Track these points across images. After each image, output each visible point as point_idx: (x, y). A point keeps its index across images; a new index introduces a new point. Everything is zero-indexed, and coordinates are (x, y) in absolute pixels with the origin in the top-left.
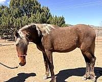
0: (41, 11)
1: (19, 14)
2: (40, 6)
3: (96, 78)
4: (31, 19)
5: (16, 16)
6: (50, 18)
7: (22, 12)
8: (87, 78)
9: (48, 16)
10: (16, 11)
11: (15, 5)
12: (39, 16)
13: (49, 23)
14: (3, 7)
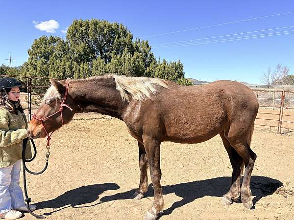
0: (133, 50)
1: (86, 56)
2: (131, 38)
3: (255, 201)
4: (111, 66)
5: (80, 60)
6: (152, 64)
7: (93, 51)
8: (233, 201)
9: (149, 61)
10: (80, 47)
11: (78, 35)
12: (128, 60)
13: (149, 75)
14: (53, 40)
